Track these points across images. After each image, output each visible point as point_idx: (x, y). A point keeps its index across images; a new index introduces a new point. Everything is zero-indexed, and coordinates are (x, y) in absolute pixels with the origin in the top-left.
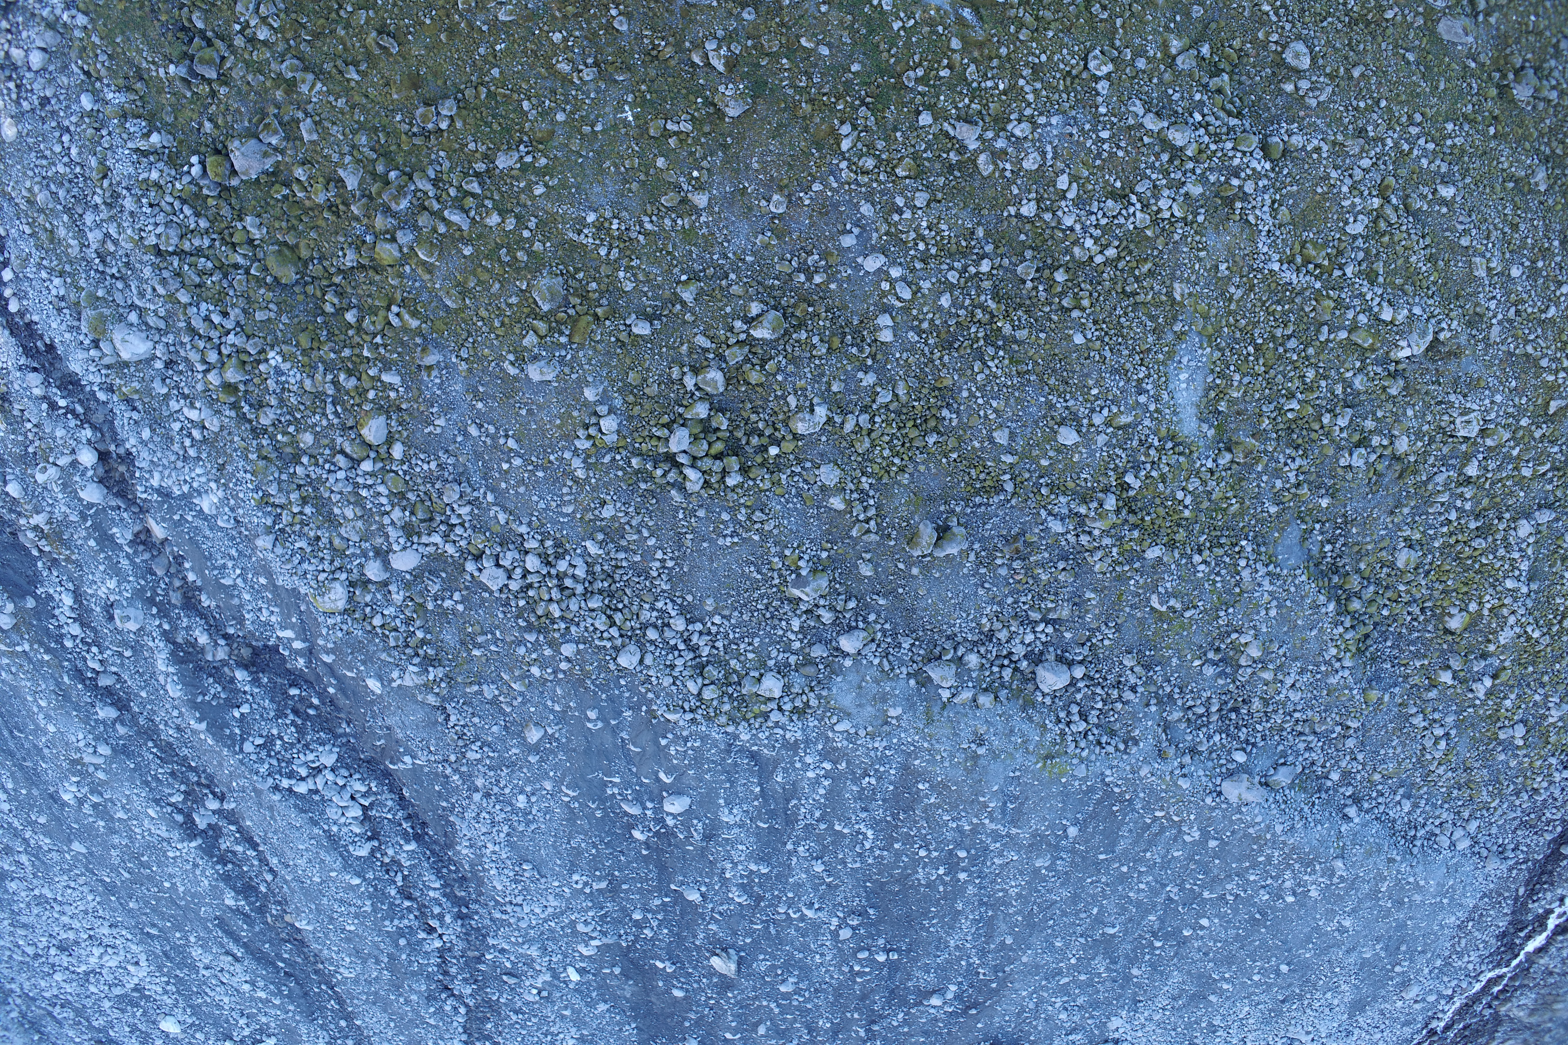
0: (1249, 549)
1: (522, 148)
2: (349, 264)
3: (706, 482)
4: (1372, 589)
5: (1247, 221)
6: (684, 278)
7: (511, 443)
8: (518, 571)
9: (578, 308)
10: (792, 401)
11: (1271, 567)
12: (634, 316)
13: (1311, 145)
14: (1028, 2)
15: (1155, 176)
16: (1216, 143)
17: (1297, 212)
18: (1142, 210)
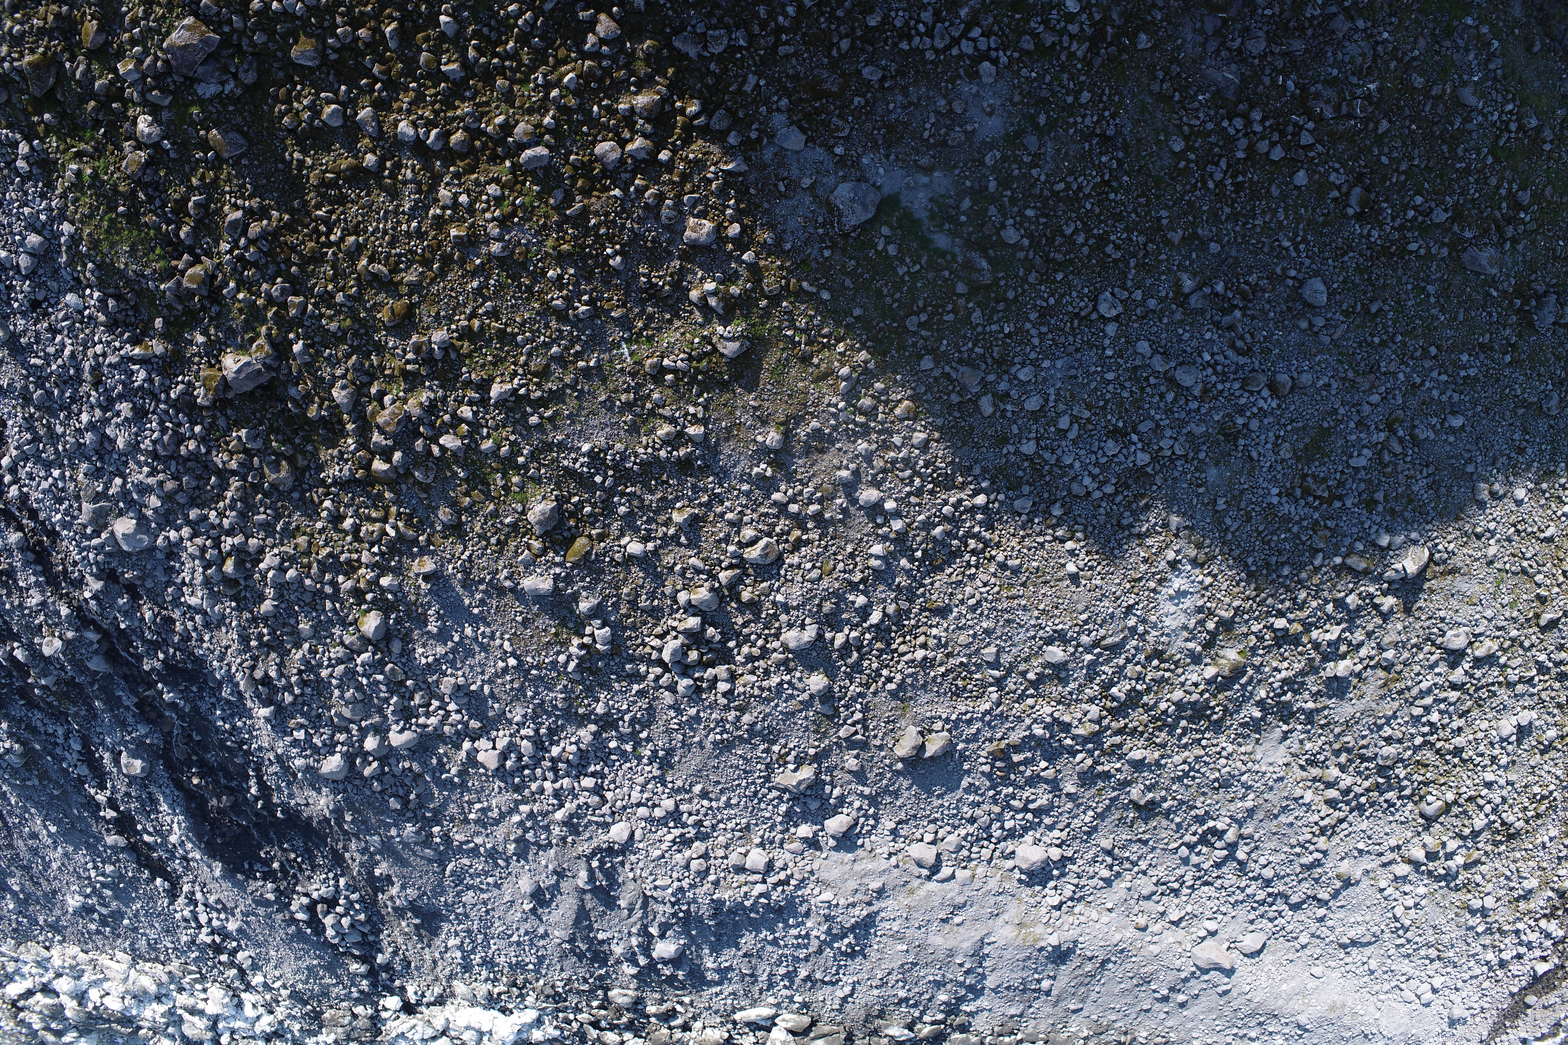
0: (1230, 750)
1: (516, 381)
3: (697, 688)
6: (679, 505)
7: (507, 645)
8: (515, 755)
9: (573, 530)
10: (784, 618)
11: (1250, 765)
12: (628, 539)
13: (1321, 382)
14: (1039, 242)
15: (1158, 417)
16: (1223, 382)
17: (1301, 446)
18: (1142, 450)
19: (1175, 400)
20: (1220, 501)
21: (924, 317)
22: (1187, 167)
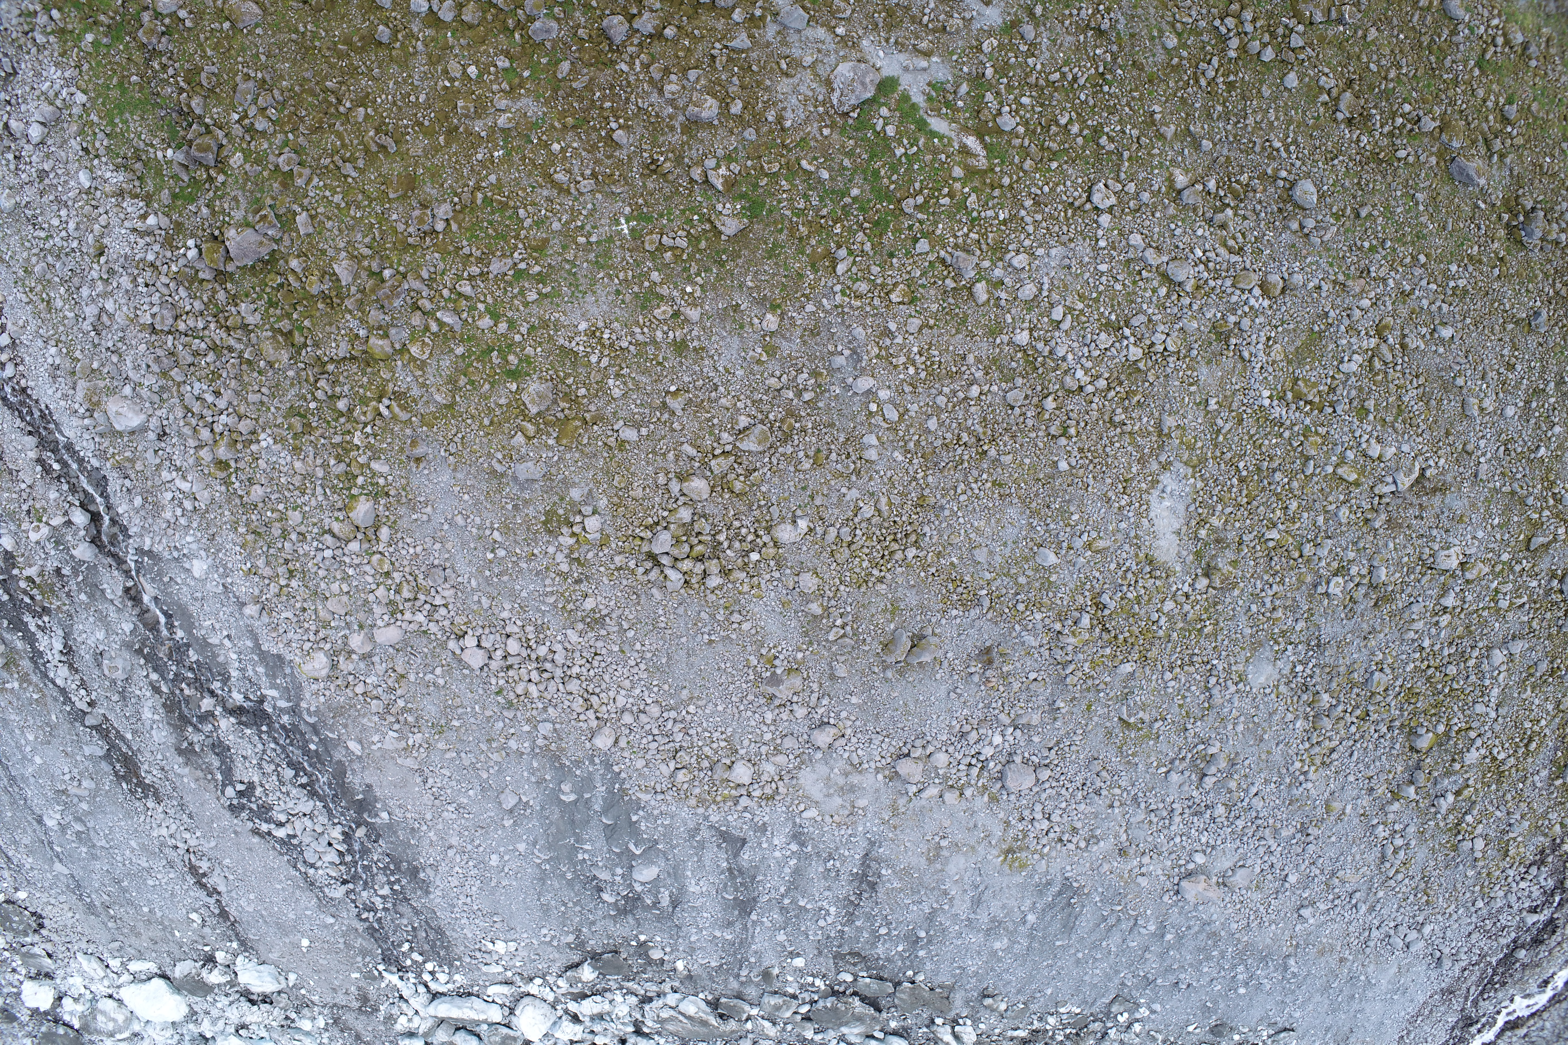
0: (1220, 668)
1: (516, 255)
2: (341, 355)
3: (686, 582)
4: (1341, 708)
5: (1241, 357)
6: (673, 389)
7: (496, 535)
8: (499, 653)
9: (567, 412)
10: (775, 510)
11: (1241, 685)
12: (621, 423)
13: (1311, 284)
14: (1034, 132)
15: (1150, 311)
16: (1215, 279)
17: (1292, 349)
18: (1135, 344)
19: (1168, 296)
20: (1213, 401)
21: (920, 200)
22: (1179, 65)
